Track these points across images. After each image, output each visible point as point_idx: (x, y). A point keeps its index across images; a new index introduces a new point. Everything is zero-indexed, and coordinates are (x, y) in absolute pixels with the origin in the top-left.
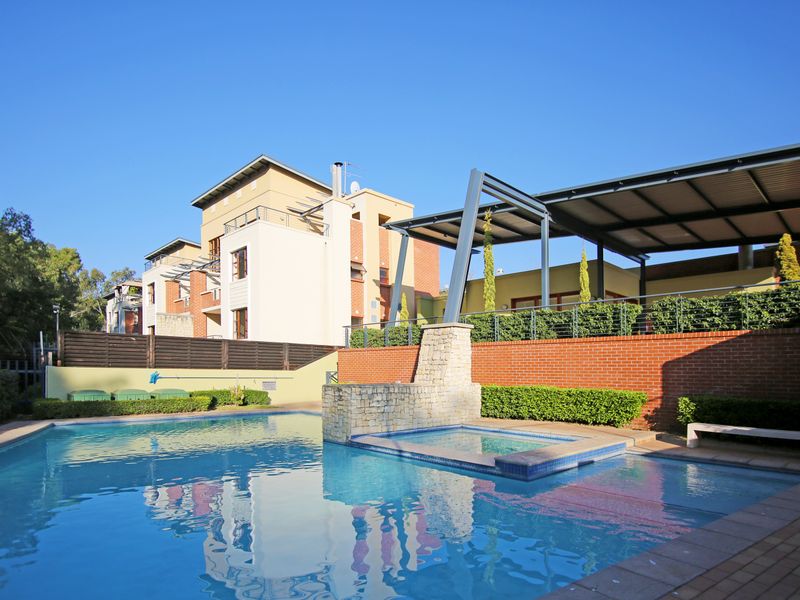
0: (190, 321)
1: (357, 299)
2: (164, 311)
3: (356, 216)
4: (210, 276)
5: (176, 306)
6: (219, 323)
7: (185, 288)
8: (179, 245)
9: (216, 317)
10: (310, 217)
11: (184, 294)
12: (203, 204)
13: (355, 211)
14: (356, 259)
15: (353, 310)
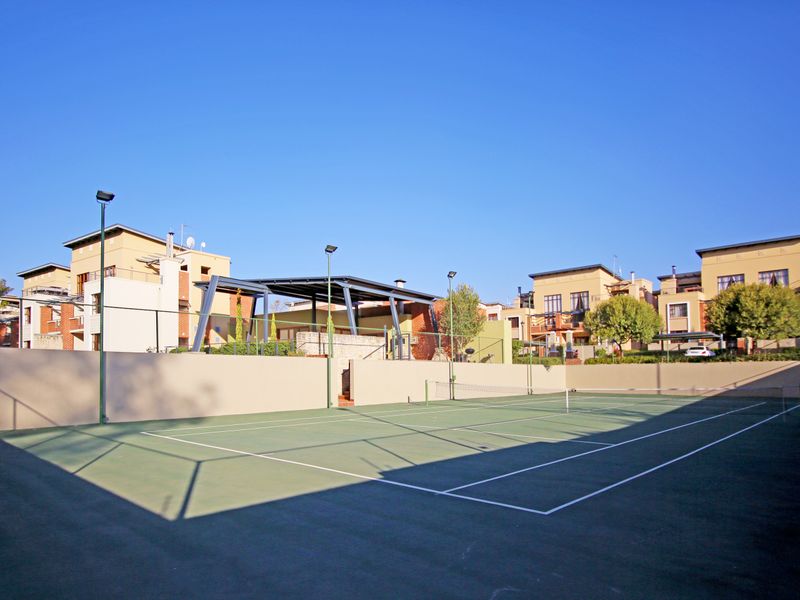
0: (60, 339)
1: (183, 326)
2: (39, 332)
3: (184, 268)
4: (77, 305)
5: (48, 326)
6: (82, 339)
7: (56, 311)
8: (51, 269)
9: (81, 336)
10: (153, 265)
11: (56, 317)
12: (74, 246)
13: (183, 264)
14: (184, 298)
15: (180, 332)
